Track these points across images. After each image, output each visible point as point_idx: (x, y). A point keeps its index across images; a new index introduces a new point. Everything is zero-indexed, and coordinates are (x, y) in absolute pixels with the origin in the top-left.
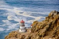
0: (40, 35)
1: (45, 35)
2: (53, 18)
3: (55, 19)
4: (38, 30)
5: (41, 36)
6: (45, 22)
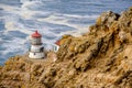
0: (77, 67)
1: (88, 67)
2: (106, 29)
3: (111, 31)
5: (79, 70)
6: (88, 38)
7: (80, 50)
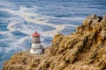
0: (67, 59)
1: (76, 60)
3: (94, 31)
4: (63, 51)
5: (68, 62)
6: (75, 37)
7: (69, 46)
